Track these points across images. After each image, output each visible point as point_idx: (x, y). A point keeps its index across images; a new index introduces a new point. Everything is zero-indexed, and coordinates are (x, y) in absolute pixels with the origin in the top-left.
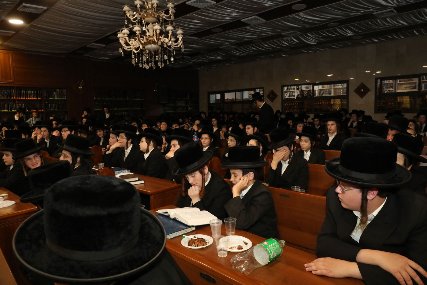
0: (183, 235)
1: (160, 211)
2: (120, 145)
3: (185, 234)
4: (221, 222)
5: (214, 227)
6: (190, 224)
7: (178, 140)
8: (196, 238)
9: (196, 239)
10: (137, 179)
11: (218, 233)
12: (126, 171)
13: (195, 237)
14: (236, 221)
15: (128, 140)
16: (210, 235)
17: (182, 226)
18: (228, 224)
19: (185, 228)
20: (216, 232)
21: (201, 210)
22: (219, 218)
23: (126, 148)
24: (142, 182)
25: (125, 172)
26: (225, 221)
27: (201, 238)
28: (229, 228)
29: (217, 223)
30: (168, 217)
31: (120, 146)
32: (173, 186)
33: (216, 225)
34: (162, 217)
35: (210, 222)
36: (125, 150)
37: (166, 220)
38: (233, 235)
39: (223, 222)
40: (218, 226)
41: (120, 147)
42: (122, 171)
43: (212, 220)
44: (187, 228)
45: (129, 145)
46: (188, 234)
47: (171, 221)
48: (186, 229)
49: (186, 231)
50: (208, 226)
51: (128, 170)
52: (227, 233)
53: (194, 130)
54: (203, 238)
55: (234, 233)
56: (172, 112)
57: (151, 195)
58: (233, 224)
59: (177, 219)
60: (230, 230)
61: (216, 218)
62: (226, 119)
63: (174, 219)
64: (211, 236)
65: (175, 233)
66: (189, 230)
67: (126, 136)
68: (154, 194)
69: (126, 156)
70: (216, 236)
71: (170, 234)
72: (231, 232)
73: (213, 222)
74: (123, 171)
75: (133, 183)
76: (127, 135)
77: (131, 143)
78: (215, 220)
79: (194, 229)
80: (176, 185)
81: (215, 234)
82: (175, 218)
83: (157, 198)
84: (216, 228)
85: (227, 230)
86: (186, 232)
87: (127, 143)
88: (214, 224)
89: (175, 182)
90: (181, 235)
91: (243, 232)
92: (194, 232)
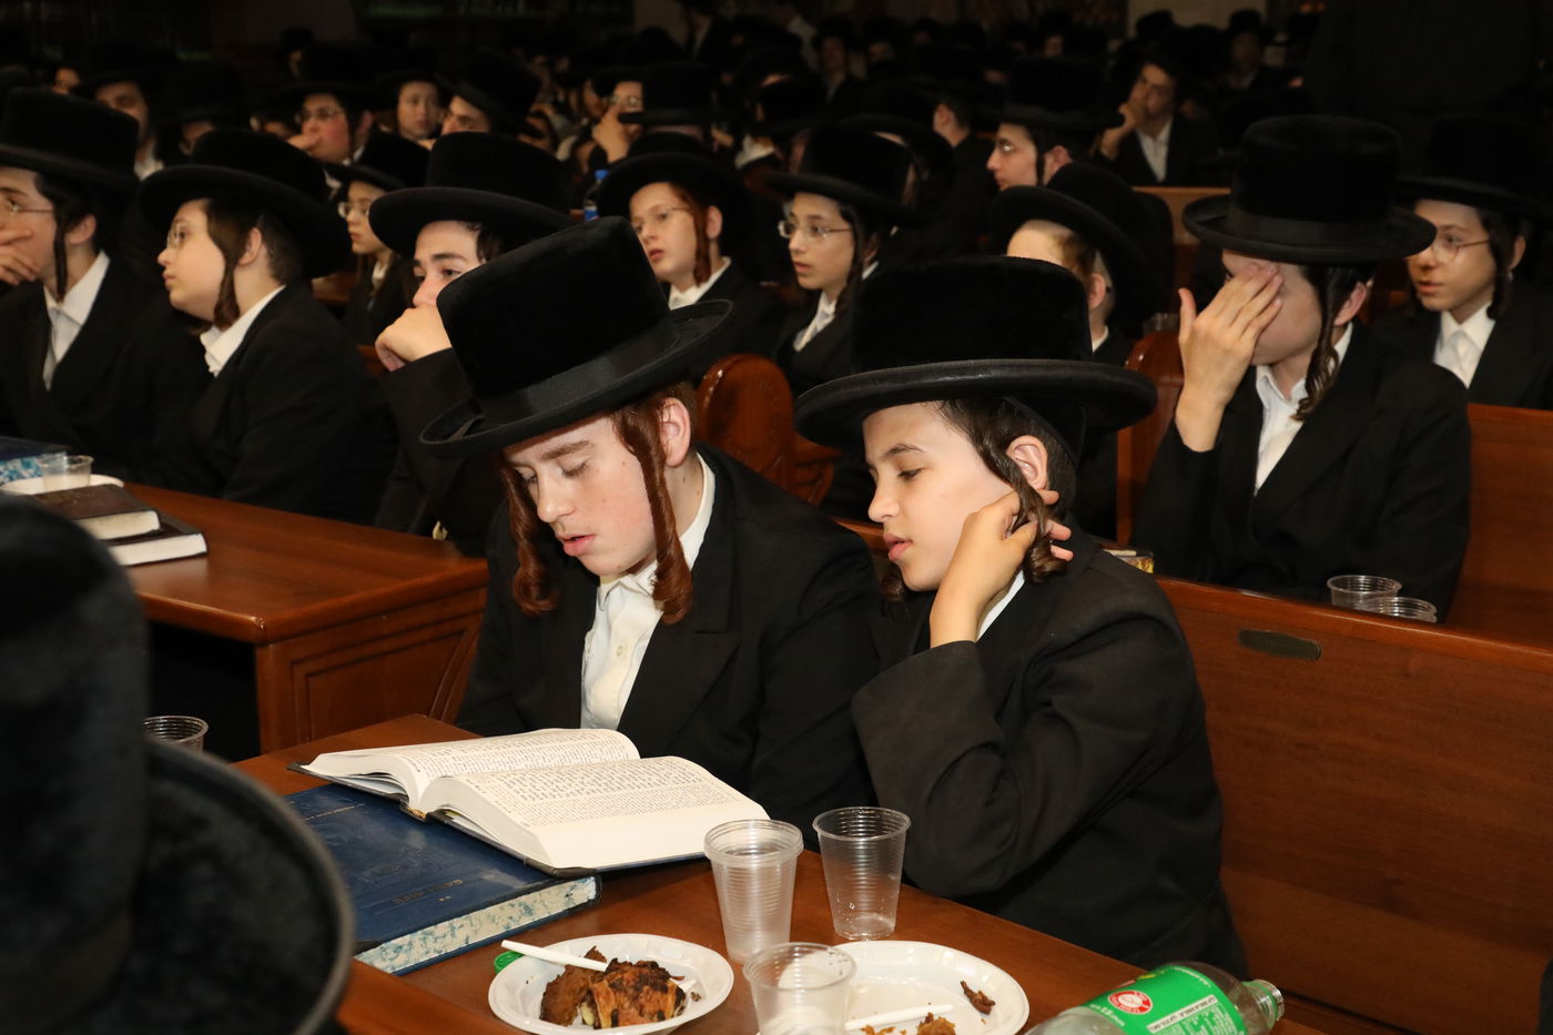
0: (506, 944)
1: (329, 765)
2: (7, 261)
3: (518, 935)
4: (793, 837)
5: (740, 876)
6: (557, 860)
7: (472, 229)
8: (601, 959)
9: (602, 967)
10: (150, 521)
11: (771, 925)
12: (63, 460)
13: (593, 954)
14: (908, 832)
15: (65, 220)
16: (712, 935)
17: (494, 876)
18: (847, 853)
19: (520, 885)
20: (755, 912)
22: (776, 812)
23: (53, 282)
24: (195, 544)
25: (55, 472)
26: (820, 833)
27: (642, 965)
28: (850, 889)
29: (764, 849)
30: (394, 806)
31: (8, 269)
32: (430, 579)
33: (754, 863)
34: (343, 809)
35: (708, 841)
36: (51, 303)
37: (374, 830)
38: (881, 935)
39: (810, 841)
40: (766, 873)
41: (10, 278)
42: (27, 466)
43: (723, 828)
44: (537, 889)
45: (75, 262)
46: (539, 933)
47: (417, 839)
48: (528, 892)
49: (528, 910)
50: (696, 867)
51: (74, 452)
52: (836, 923)
54: (654, 965)
55: (891, 924)
57: (264, 643)
58: (881, 856)
59: (457, 820)
60: (864, 899)
62: (839, 78)
63: (439, 825)
64: (722, 950)
65: (443, 927)
66: (550, 902)
67: (45, 193)
68: (284, 634)
69: (61, 346)
70: (757, 941)
71: (408, 937)
72: (865, 917)
73: (735, 840)
74: (35, 461)
76: (51, 185)
77: (97, 245)
78: (744, 824)
79: (587, 891)
80: (455, 566)
81: (749, 930)
82: (442, 812)
83: (311, 666)
84: (755, 888)
85: (835, 898)
86: (526, 921)
87: (60, 251)
88: (744, 852)
89: (451, 546)
90: (493, 944)
91: (961, 913)
92: (591, 919)
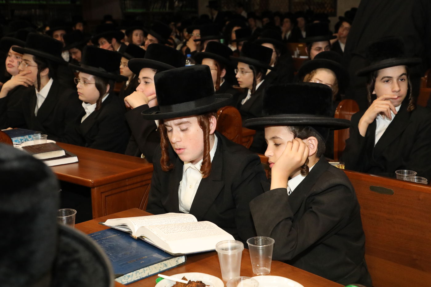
0: (159, 275)
1: (111, 223)
2: (25, 80)
3: (162, 272)
4: (241, 245)
5: (226, 256)
6: (174, 251)
8: (186, 280)
9: (186, 282)
10: (63, 153)
11: (235, 270)
12: (39, 136)
13: (184, 279)
14: (274, 244)
15: (41, 69)
16: (218, 273)
17: (156, 255)
18: (257, 250)
19: (163, 258)
20: (230, 267)
21: (198, 221)
24: (75, 159)
25: (37, 139)
26: (249, 244)
27: (198, 282)
28: (257, 260)
30: (128, 235)
31: (25, 82)
32: (140, 169)
33: (230, 253)
34: (113, 235)
35: (217, 246)
36: (37, 92)
37: (122, 242)
39: (246, 246)
40: (233, 256)
41: (26, 85)
42: (30, 137)
43: (221, 242)
44: (168, 259)
46: (169, 272)
47: (135, 244)
48: (166, 260)
49: (166, 265)
50: (213, 253)
51: (43, 133)
52: (253, 270)
53: (188, 50)
54: (201, 282)
55: (269, 270)
56: (139, 11)
57: (94, 188)
58: (266, 251)
59: (146, 239)
60: (261, 262)
61: (230, 237)
63: (140, 240)
64: (220, 277)
65: (141, 270)
66: (172, 263)
67: (36, 62)
68: (99, 184)
71: (131, 273)
72: (262, 268)
73: (224, 246)
74: (32, 136)
75: (50, 163)
76: (37, 59)
77: (50, 76)
78: (227, 242)
79: (182, 260)
80: (147, 166)
81: (228, 272)
82: (142, 237)
83: (107, 194)
84: (230, 260)
85: (253, 263)
86: (165, 268)
87: (39, 77)
88: (226, 249)
89: (146, 160)
90: (156, 275)
91: (289, 267)
92: (184, 268)
